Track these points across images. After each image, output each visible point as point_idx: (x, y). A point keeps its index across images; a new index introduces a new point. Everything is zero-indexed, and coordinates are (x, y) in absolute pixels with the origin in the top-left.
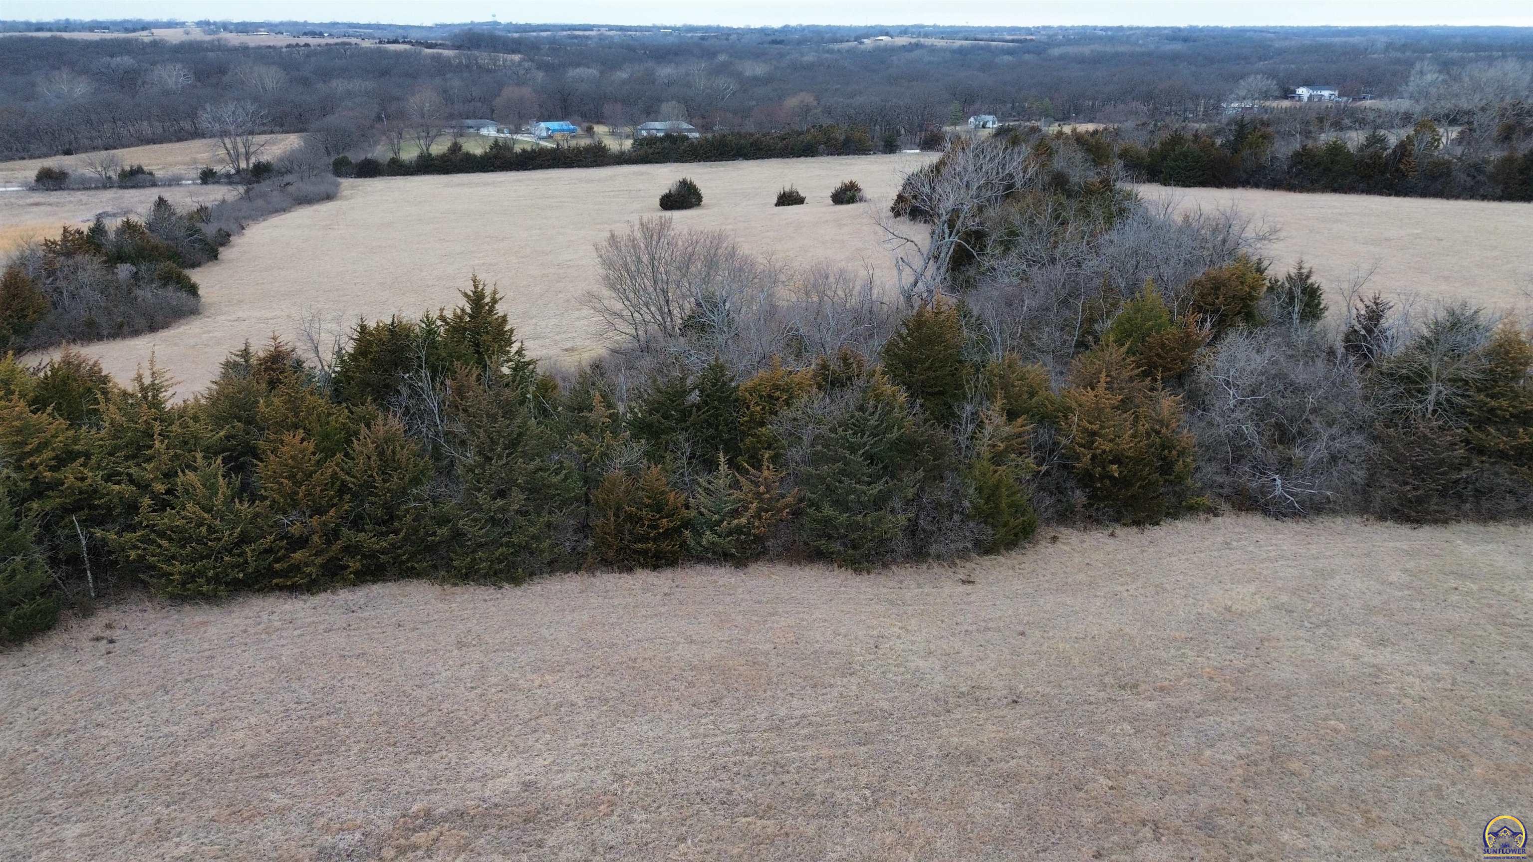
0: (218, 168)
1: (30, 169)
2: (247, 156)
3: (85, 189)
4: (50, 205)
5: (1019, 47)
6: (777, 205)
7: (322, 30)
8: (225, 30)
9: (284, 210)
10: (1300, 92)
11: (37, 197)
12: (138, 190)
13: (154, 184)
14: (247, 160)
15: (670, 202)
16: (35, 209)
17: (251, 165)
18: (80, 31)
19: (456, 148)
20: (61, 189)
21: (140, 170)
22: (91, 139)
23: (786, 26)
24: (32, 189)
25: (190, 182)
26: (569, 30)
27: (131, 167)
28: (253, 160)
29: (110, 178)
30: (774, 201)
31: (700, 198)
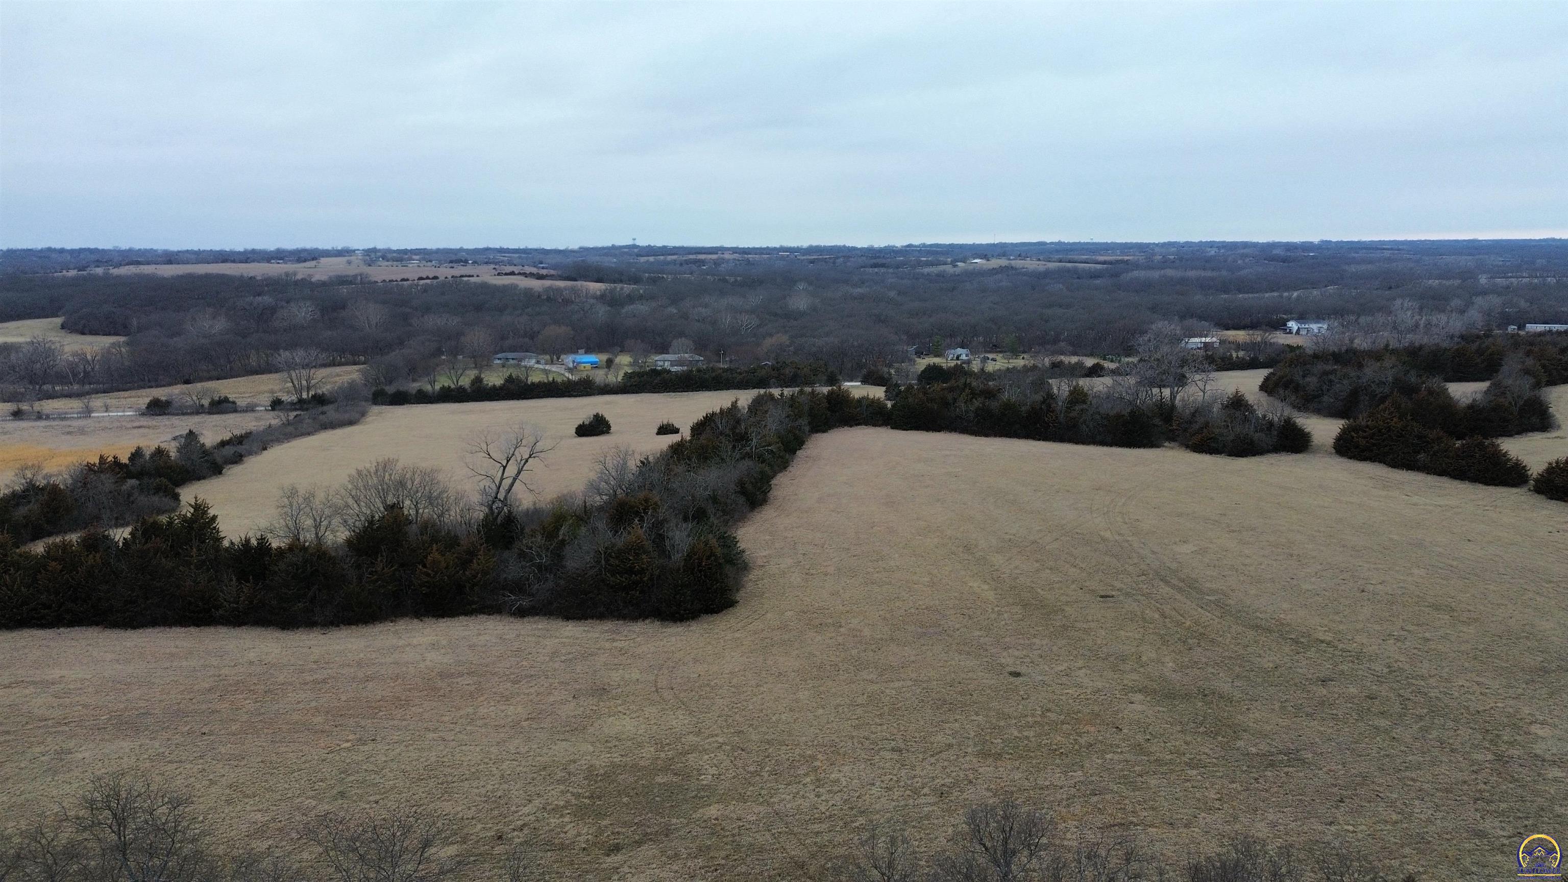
0: (285, 398)
1: (144, 397)
2: (308, 389)
3: (183, 414)
4: (149, 427)
5: (1107, 269)
6: (658, 433)
7: (468, 257)
8: (383, 259)
9: (309, 434)
10: (1290, 325)
11: (144, 421)
12: (221, 416)
13: (235, 411)
14: (308, 392)
15: (583, 431)
16: (136, 431)
17: (310, 395)
18: (259, 262)
19: (478, 380)
20: (165, 414)
21: (226, 400)
22: (208, 371)
23: (910, 246)
24: (143, 414)
25: (263, 408)
26: (696, 253)
27: (220, 397)
28: (312, 393)
29: (203, 406)
30: (656, 431)
31: (609, 427)
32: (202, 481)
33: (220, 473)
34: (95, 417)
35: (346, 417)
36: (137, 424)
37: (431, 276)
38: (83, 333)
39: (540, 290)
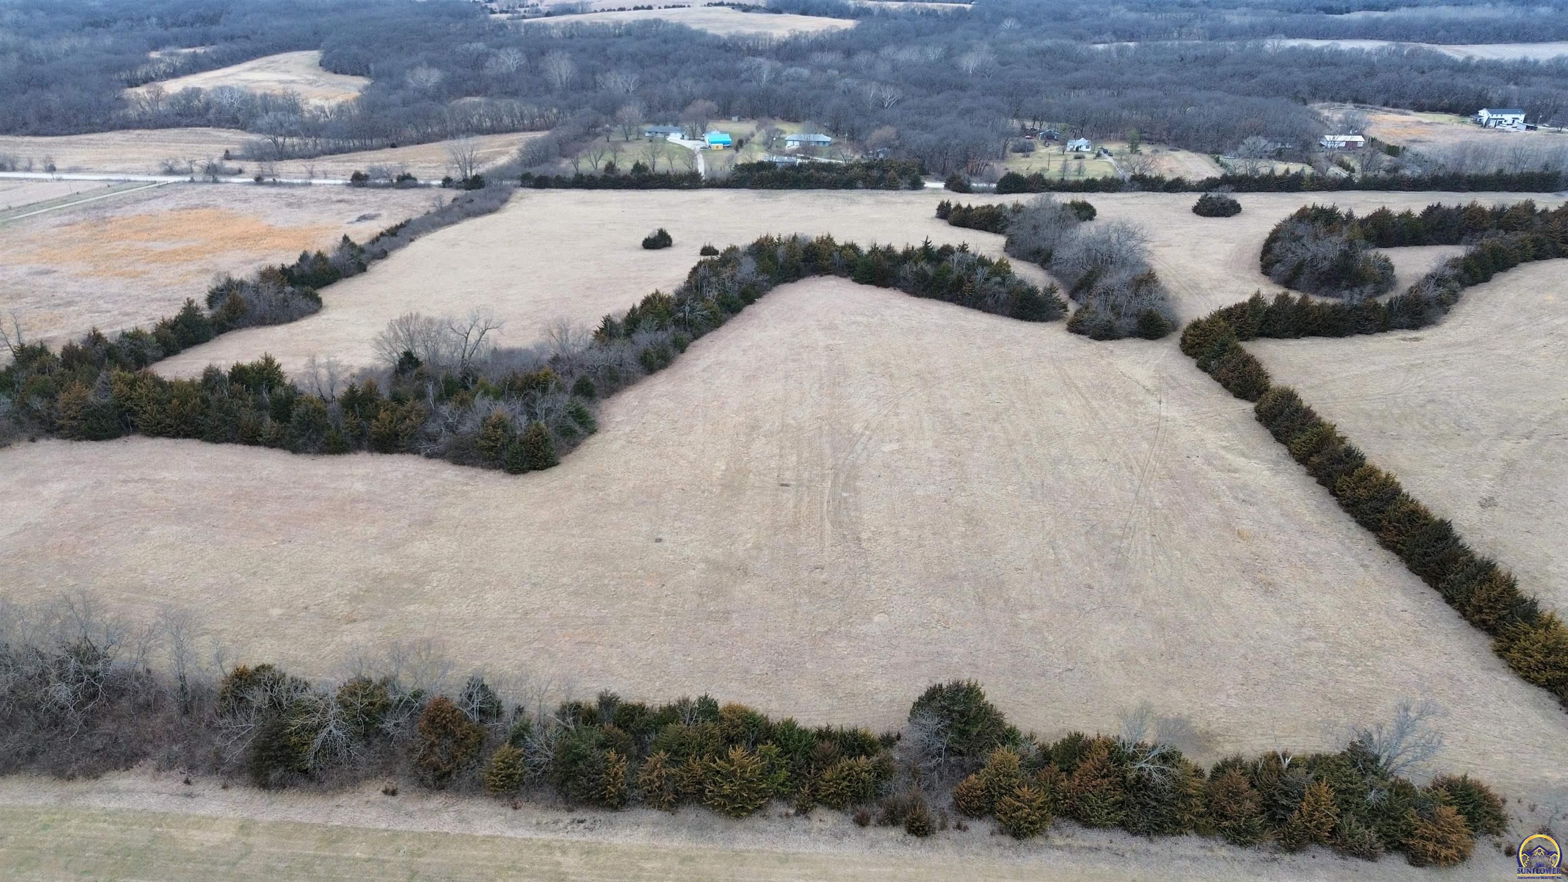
0: (455, 176)
1: (353, 164)
3: (377, 187)
6: (702, 254)
10: (1481, 114)
11: (343, 195)
12: (404, 191)
13: (416, 186)
15: (648, 243)
19: (612, 164)
20: (364, 186)
21: (409, 177)
24: (346, 186)
25: (438, 183)
27: (406, 168)
29: (393, 178)
30: (699, 252)
31: (670, 241)
32: (350, 279)
33: (365, 270)
34: (316, 185)
35: (489, 205)
36: (340, 197)
37: (645, 6)
38: (336, 73)
39: (726, 37)
